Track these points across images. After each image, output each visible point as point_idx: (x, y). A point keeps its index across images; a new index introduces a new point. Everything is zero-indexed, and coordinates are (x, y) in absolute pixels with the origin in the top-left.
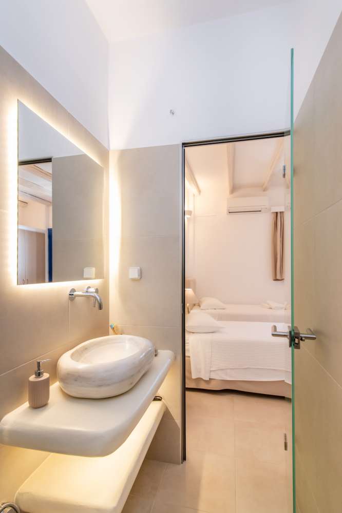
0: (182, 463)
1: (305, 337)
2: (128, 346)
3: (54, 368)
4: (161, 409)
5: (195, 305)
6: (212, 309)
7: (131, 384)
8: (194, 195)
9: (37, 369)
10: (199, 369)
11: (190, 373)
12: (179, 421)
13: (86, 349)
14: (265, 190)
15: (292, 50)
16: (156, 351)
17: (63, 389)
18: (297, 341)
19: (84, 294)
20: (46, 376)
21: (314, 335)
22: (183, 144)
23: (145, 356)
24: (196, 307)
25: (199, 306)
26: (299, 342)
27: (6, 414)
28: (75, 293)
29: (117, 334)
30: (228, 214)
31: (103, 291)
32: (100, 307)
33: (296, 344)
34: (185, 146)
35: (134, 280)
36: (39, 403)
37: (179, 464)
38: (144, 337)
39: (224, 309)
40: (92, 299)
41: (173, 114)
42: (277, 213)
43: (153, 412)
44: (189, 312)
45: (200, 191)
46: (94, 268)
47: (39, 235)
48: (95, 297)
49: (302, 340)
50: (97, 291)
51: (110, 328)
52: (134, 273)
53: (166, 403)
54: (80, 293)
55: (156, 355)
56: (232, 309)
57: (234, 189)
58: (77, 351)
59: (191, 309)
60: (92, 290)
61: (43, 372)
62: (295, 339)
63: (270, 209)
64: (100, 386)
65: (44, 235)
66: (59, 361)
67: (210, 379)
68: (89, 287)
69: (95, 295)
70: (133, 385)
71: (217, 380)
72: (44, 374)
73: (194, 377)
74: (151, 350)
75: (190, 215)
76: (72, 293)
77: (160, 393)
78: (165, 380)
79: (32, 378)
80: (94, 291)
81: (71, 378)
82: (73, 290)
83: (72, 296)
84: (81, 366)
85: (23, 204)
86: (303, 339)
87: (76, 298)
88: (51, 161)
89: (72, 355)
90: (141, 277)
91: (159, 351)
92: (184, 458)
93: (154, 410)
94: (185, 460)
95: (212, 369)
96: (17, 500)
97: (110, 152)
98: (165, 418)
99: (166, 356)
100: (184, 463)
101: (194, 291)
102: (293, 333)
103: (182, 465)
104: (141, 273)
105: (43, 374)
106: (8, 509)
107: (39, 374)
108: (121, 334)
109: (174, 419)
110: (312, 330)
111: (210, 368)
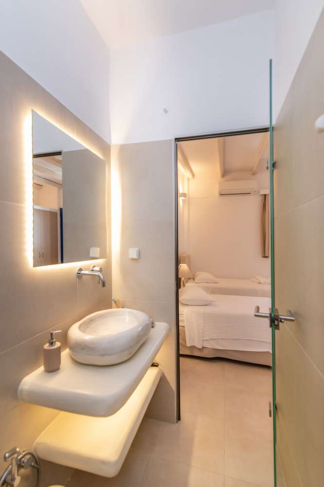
0: (177, 422)
1: (285, 319)
2: (127, 318)
3: (64, 338)
4: (158, 374)
5: (189, 278)
6: (205, 283)
7: (130, 354)
8: (188, 179)
9: (50, 338)
10: (193, 339)
11: (185, 341)
12: (173, 386)
13: (92, 320)
14: (254, 174)
15: (271, 61)
16: (153, 323)
17: (73, 357)
18: (276, 322)
19: (90, 273)
20: (58, 344)
21: (293, 317)
22: (176, 139)
23: (142, 329)
24: (190, 280)
25: (194, 279)
26: (278, 323)
27: (25, 376)
28: (82, 272)
29: (118, 307)
30: (219, 196)
31: (106, 269)
32: (104, 285)
33: (276, 325)
34: (178, 141)
35: (133, 259)
36: (53, 368)
37: (174, 423)
38: (142, 310)
39: (216, 283)
40: (97, 278)
41: (166, 112)
42: (265, 195)
43: (151, 376)
44: (184, 286)
45: (193, 175)
46: (98, 249)
47: (52, 214)
48: (99, 276)
49: (281, 321)
50: (101, 270)
51: (113, 302)
52: (133, 253)
53: (162, 369)
54: (87, 272)
55: (153, 327)
56: (224, 283)
57: (225, 173)
58: (84, 323)
59: (187, 282)
60: (97, 269)
61: (55, 342)
62: (275, 321)
63: (259, 192)
64: (103, 355)
65: (57, 213)
66: (69, 331)
67: (203, 347)
68: (94, 266)
69: (99, 274)
70: (132, 354)
71: (210, 348)
72: (57, 343)
73: (188, 345)
74: (148, 323)
75: (185, 197)
76: (79, 272)
77: (157, 360)
78: (161, 349)
79: (46, 346)
80: (99, 269)
81: (79, 348)
82: (81, 270)
83: (79, 275)
84: (87, 337)
85: (37, 186)
86: (283, 321)
87: (84, 276)
88: (61, 154)
89: (80, 327)
90: (139, 258)
91: (156, 323)
92: (179, 418)
93: (151, 375)
94: (180, 420)
95: (204, 339)
96: (35, 448)
97: (112, 147)
98: (161, 383)
99: (162, 328)
100: (179, 422)
101: (189, 266)
102: (273, 315)
103: (177, 424)
104: (139, 253)
105: (55, 343)
106: (28, 457)
107: (52, 344)
108: (123, 307)
109: (169, 384)
110: (292, 312)
111: (203, 338)
